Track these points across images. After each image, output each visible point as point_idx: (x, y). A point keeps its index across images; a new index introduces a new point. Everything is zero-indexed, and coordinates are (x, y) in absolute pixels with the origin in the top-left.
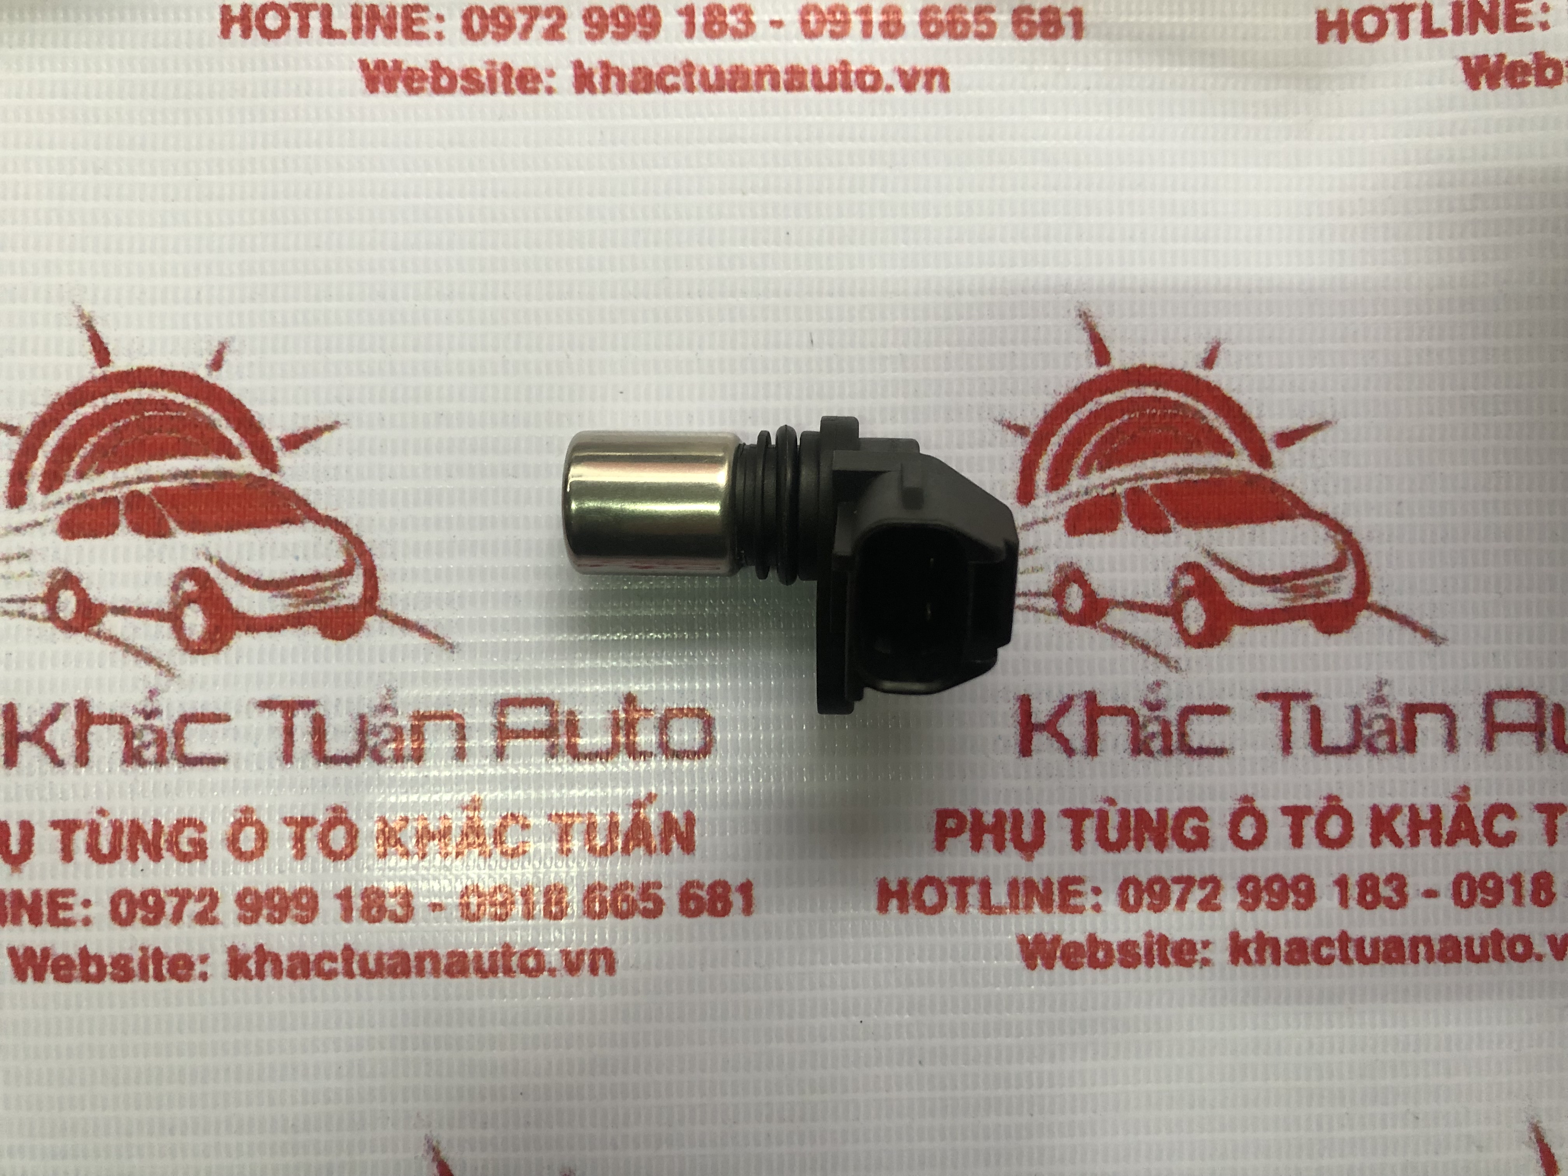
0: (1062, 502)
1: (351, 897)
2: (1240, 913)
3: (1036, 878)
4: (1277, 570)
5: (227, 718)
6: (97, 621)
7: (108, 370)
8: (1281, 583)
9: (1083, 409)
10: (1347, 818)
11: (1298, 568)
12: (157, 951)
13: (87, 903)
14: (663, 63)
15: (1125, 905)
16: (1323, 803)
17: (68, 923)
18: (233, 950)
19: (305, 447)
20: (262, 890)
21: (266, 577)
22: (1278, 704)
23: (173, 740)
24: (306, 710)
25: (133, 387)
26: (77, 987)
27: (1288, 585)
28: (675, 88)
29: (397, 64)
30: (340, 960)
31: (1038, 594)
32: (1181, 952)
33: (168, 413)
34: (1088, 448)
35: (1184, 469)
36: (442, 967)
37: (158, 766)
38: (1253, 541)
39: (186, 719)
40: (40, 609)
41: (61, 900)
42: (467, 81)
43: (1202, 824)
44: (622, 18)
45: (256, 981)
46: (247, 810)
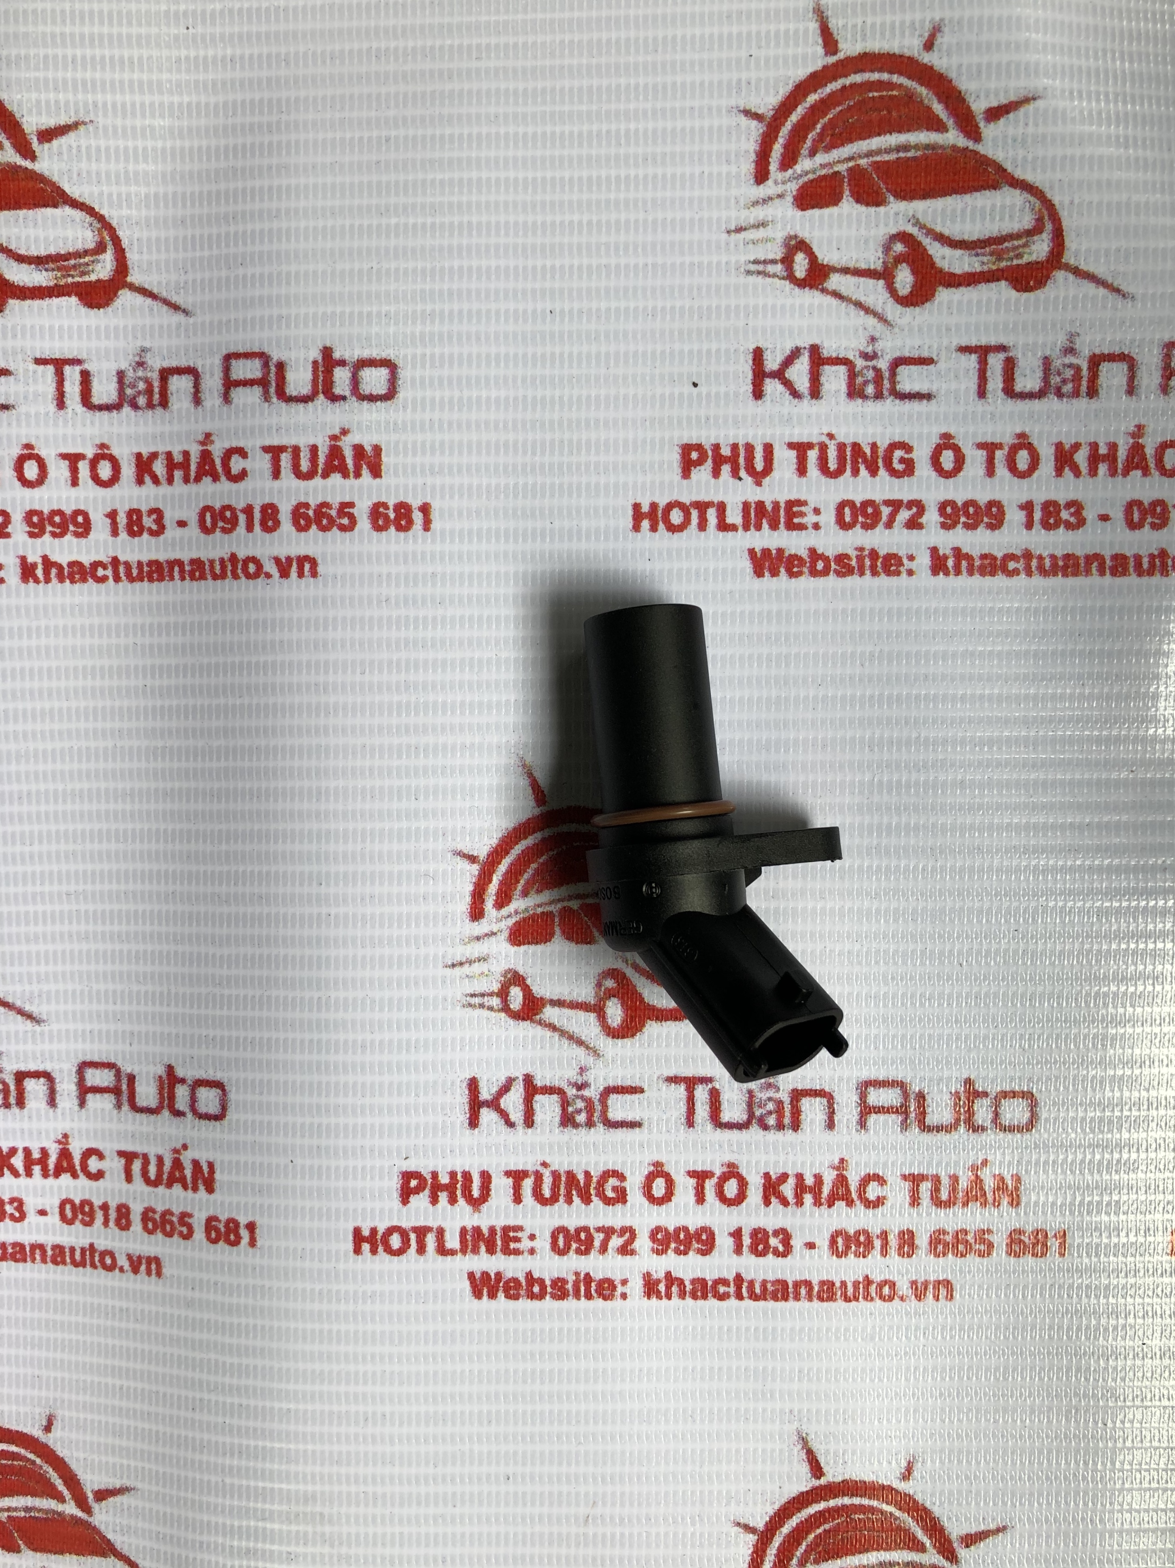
5: (642, 1091)
12: (587, 1275)
20: (671, 1229)
39: (609, 1091)
46: (658, 1164)
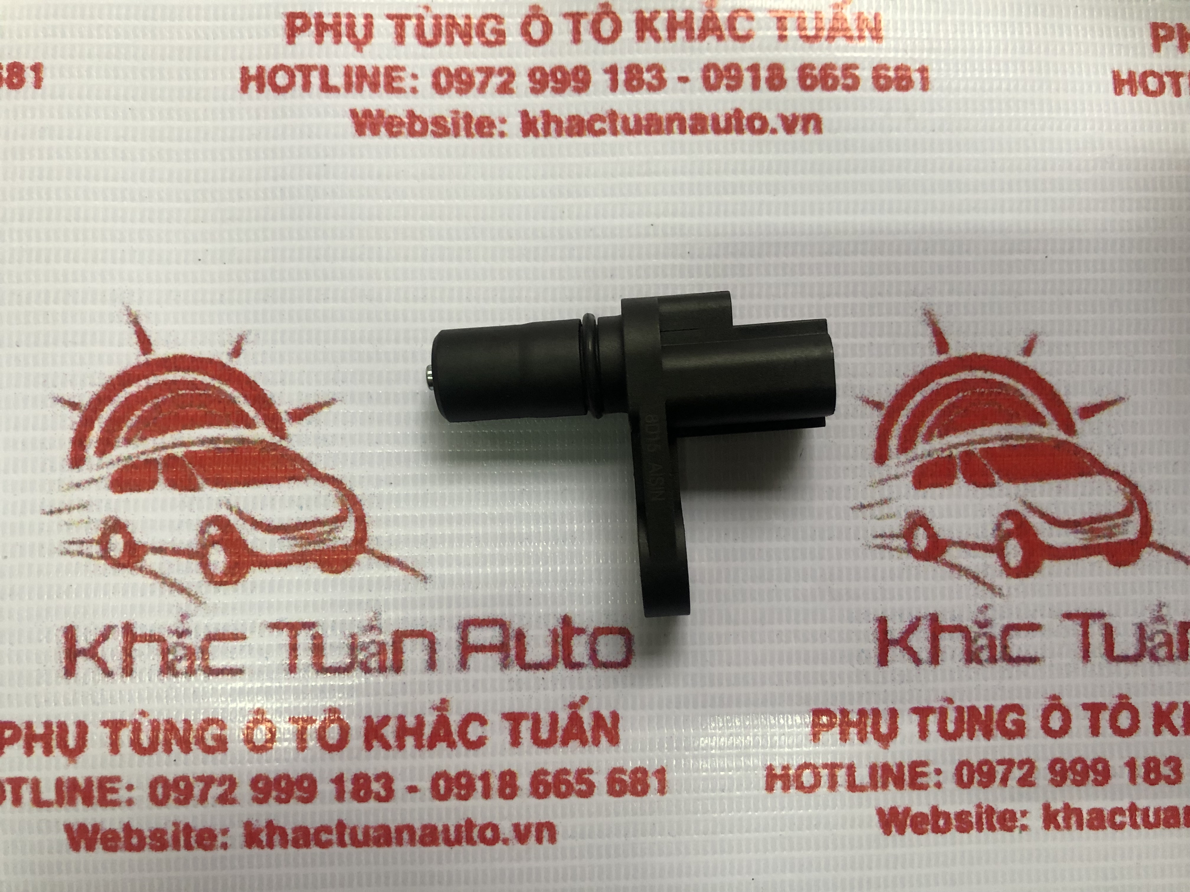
0: (910, 462)
1: (343, 782)
2: (1051, 788)
3: (892, 763)
4: (1078, 516)
6: (140, 558)
7: (151, 357)
8: (1081, 527)
9: (927, 388)
10: (1135, 713)
11: (1094, 515)
13: (130, 788)
14: (592, 112)
15: (961, 783)
16: (1116, 701)
17: (115, 803)
18: (248, 825)
19: (309, 418)
21: (276, 523)
22: (1079, 622)
23: (200, 655)
24: (307, 631)
25: (169, 370)
26: (122, 855)
27: (1087, 527)
28: (602, 132)
29: (380, 113)
30: (335, 832)
31: (892, 536)
32: (1005, 820)
33: (197, 391)
34: (930, 420)
35: (1006, 436)
36: (417, 838)
37: (188, 677)
38: (1059, 493)
40: (95, 549)
41: (109, 785)
42: (436, 126)
43: (1020, 717)
44: (559, 75)
45: (267, 850)
